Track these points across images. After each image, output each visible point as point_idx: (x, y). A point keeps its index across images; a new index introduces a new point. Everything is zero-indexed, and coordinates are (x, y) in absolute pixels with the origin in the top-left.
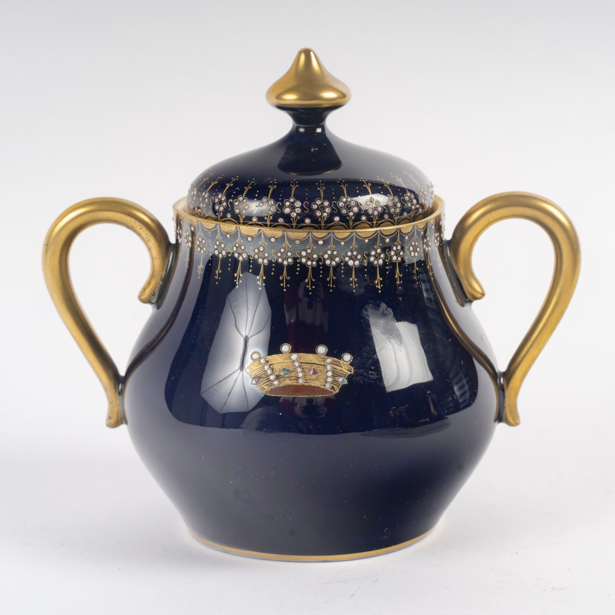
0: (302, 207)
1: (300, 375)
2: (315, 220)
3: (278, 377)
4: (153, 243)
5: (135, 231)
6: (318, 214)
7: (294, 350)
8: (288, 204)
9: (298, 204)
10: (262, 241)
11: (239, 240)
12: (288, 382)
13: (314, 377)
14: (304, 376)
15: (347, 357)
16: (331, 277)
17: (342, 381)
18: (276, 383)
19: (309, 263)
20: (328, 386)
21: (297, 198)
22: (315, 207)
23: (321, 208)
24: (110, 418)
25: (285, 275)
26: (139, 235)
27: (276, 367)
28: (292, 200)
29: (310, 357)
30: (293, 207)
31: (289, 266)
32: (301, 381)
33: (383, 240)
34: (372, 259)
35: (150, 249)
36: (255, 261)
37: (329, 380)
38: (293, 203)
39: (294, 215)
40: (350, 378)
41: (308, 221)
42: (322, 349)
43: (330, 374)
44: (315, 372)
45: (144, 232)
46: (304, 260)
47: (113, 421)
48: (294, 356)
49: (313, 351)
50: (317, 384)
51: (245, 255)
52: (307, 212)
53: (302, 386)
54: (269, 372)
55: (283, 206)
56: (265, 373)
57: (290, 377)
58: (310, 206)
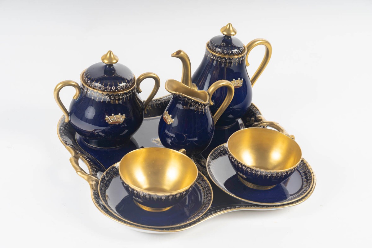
0: (115, 88)
7: (114, 115)
9: (115, 87)
14: (117, 120)
15: (124, 115)
17: (124, 120)
18: (111, 122)
20: (121, 121)
26: (75, 88)
27: (111, 118)
28: (113, 86)
29: (118, 116)
34: (128, 95)
39: (114, 89)
40: (125, 119)
42: (119, 114)
43: (121, 119)
44: (119, 119)
48: (115, 116)
49: (118, 115)
50: (119, 121)
53: (116, 122)
55: (112, 88)
56: (109, 120)
57: (114, 120)
58: (117, 88)
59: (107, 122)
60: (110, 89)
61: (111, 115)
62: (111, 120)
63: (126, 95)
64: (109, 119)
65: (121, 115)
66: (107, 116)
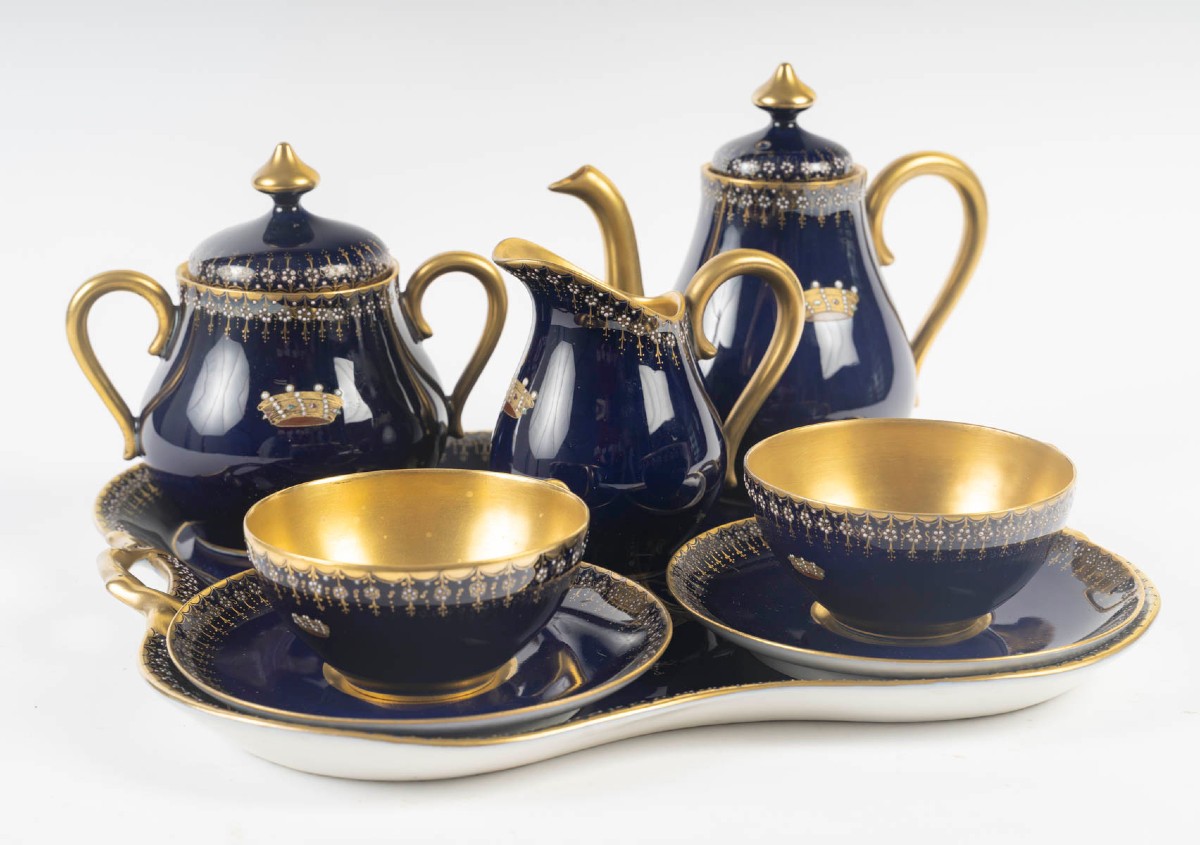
0: (296, 275)
1: (303, 409)
2: (308, 285)
3: (285, 412)
4: (160, 307)
5: (145, 297)
6: (310, 280)
7: (296, 390)
8: (284, 273)
9: (293, 273)
10: (266, 304)
11: (245, 303)
12: (294, 415)
13: (314, 410)
14: (306, 410)
15: (339, 392)
16: (322, 330)
17: (336, 411)
18: (284, 416)
19: (304, 319)
20: (326, 417)
21: (292, 267)
22: (306, 274)
23: (312, 275)
24: (126, 452)
25: (285, 330)
26: (148, 300)
27: (283, 404)
28: (288, 270)
29: (309, 394)
30: (289, 276)
31: (288, 323)
32: (304, 414)
33: (360, 297)
34: (353, 313)
35: (157, 312)
36: (260, 320)
37: (326, 411)
38: (289, 272)
40: (342, 409)
41: (302, 286)
42: (319, 387)
43: (326, 406)
44: (315, 406)
45: (153, 298)
46: (300, 317)
47: (129, 455)
48: (297, 394)
49: (311, 389)
50: (317, 415)
51: (251, 315)
52: (302, 279)
53: (305, 417)
54: (278, 408)
55: (281, 275)
56: (274, 409)
57: (295, 411)
58: (302, 274)
59: (265, 417)
60: (273, 277)
61: (284, 391)
62: (280, 412)
63: (343, 308)
64: (275, 404)
65: (324, 391)
66: (265, 395)
